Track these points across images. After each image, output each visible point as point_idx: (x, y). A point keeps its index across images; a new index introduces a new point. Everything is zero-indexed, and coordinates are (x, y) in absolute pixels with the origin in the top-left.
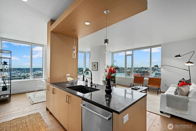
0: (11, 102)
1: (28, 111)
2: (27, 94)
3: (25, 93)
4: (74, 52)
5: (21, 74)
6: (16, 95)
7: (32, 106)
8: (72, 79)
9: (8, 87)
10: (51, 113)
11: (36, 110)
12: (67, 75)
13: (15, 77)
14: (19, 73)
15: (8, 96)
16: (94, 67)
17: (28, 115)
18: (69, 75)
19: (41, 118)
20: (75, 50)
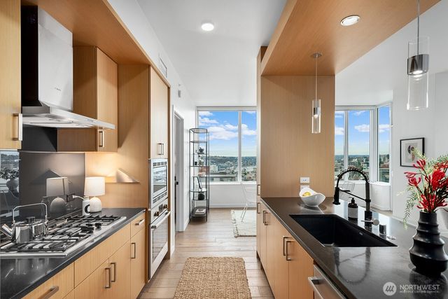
0: (208, 223)
1: (227, 249)
2: (232, 211)
3: (229, 209)
4: (316, 116)
5: (235, 169)
6: (216, 211)
7: (235, 239)
8: (313, 193)
9: (205, 194)
10: (262, 268)
11: (239, 250)
12: (303, 180)
13: (225, 173)
14: (232, 166)
15: (204, 211)
16: (410, 156)
17: (225, 258)
18: (307, 180)
19: (244, 272)
20: (319, 109)
